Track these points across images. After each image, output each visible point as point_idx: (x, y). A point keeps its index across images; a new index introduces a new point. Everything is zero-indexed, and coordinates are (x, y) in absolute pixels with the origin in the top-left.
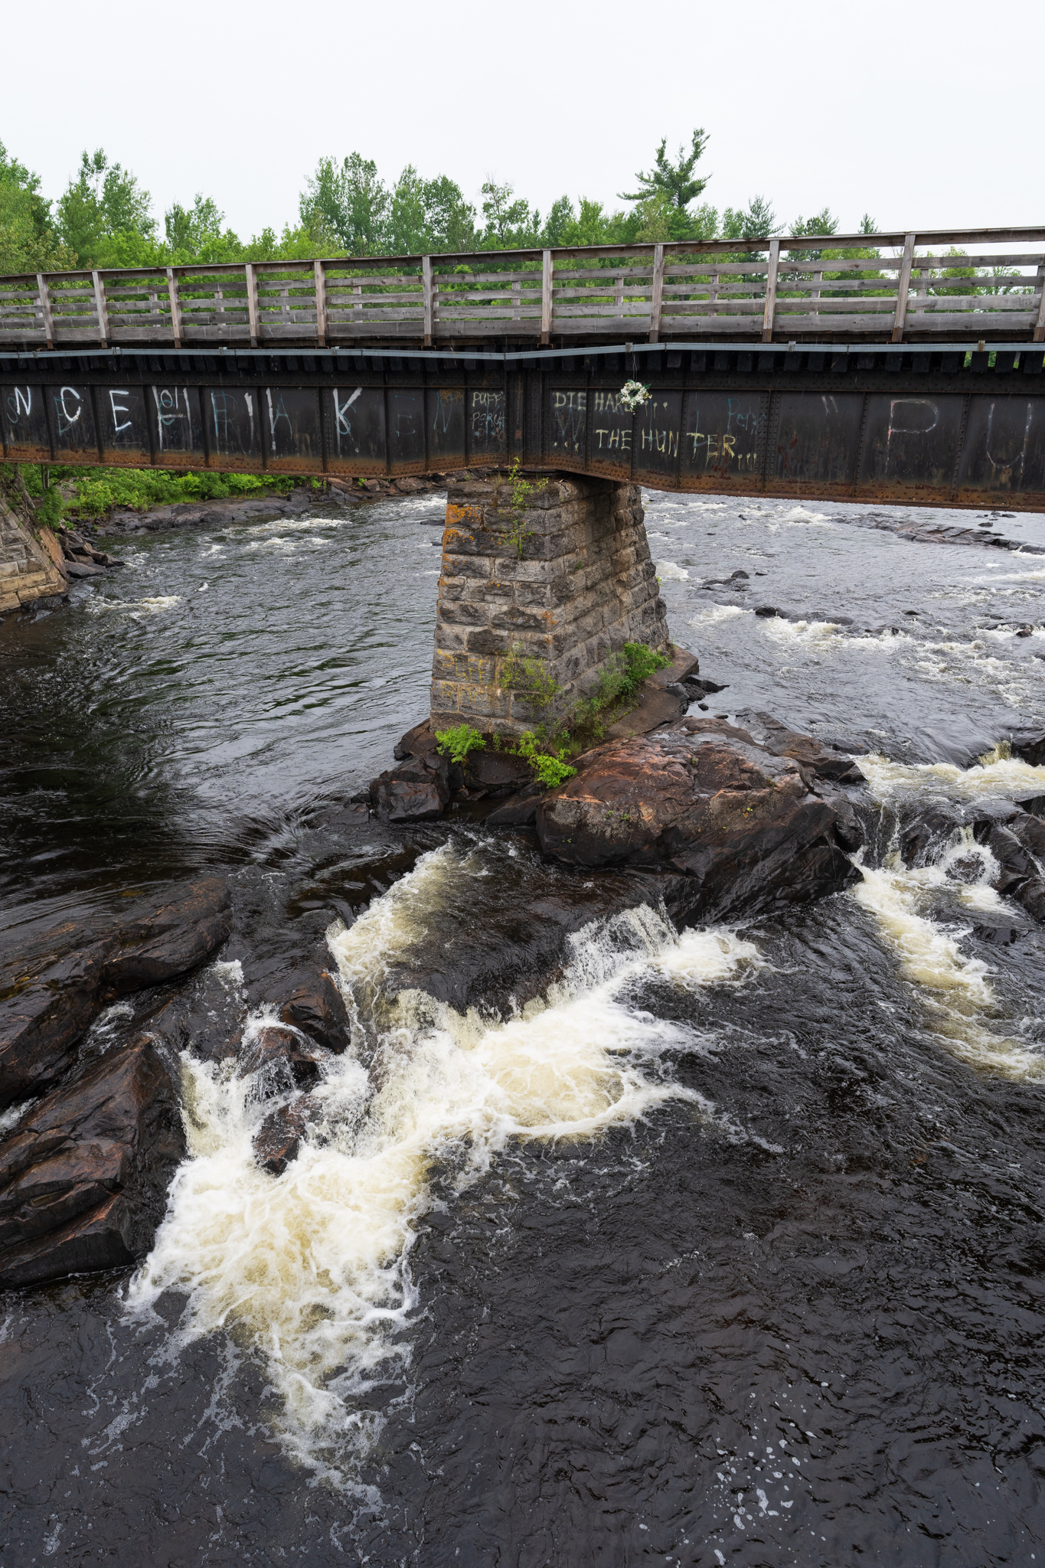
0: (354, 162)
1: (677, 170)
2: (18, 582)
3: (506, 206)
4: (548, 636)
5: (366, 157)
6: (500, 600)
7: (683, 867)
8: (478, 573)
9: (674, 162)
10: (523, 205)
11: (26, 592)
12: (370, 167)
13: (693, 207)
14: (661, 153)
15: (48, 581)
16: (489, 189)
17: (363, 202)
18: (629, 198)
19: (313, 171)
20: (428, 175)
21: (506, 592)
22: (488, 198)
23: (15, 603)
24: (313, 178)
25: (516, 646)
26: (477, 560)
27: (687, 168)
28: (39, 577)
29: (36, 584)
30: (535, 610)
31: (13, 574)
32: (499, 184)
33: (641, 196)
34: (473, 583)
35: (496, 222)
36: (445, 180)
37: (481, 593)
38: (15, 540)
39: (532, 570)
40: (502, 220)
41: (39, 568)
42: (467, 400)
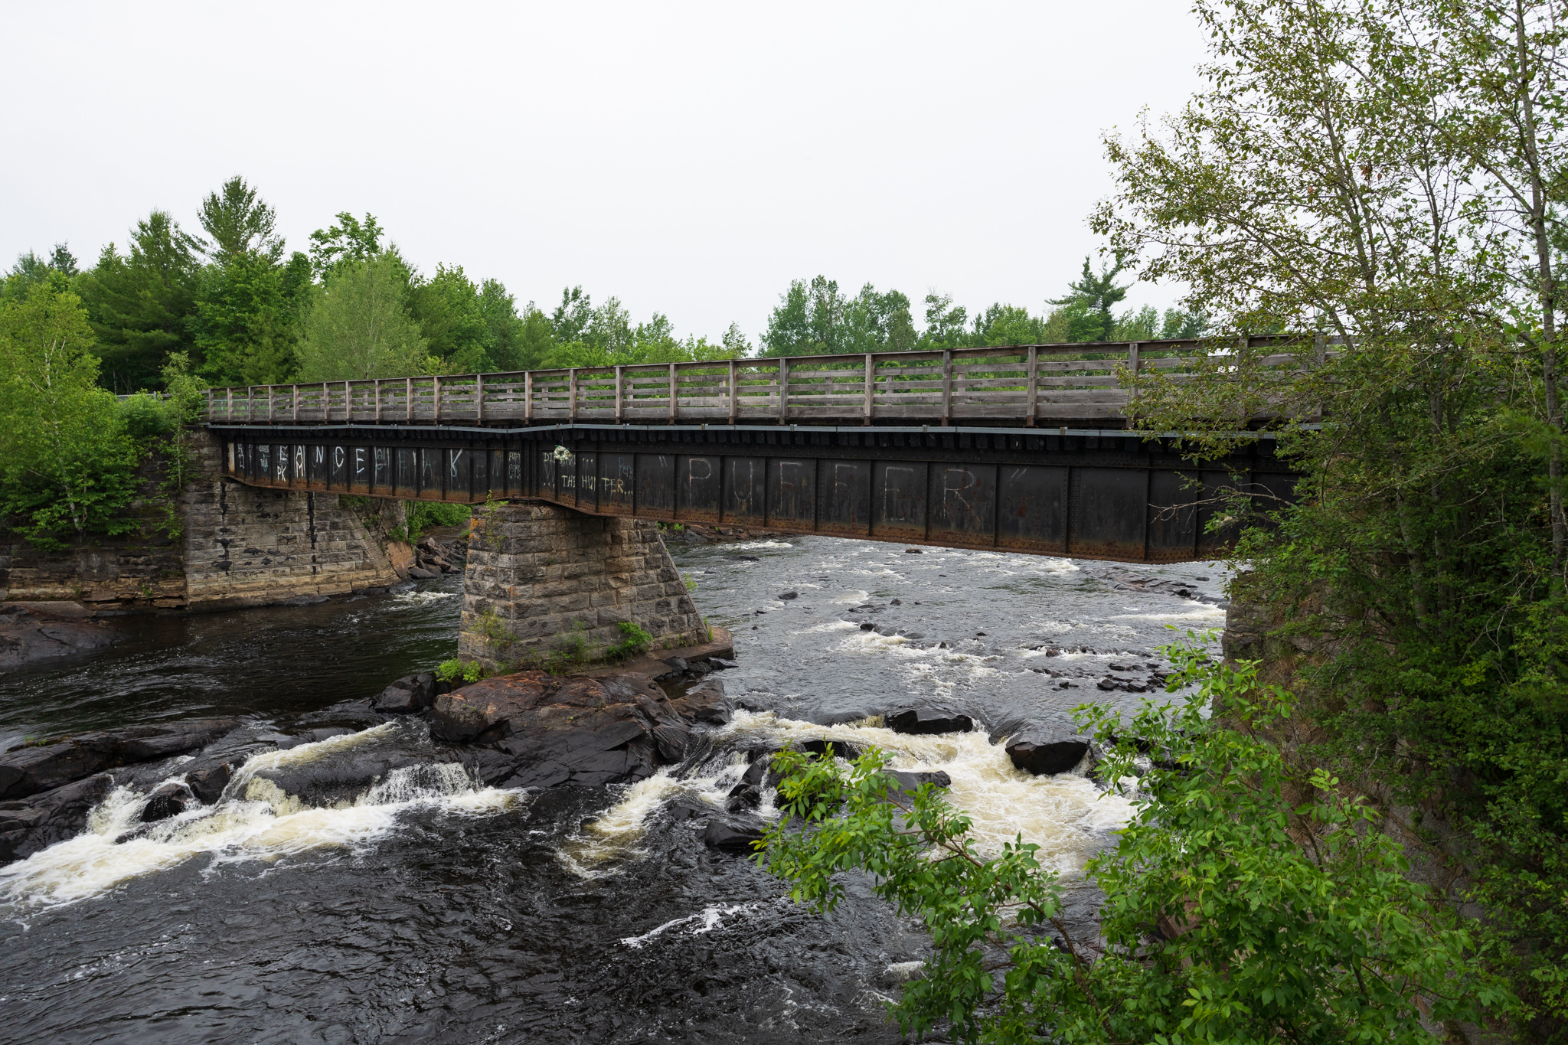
0: (819, 282)
1: (1100, 281)
2: (353, 575)
3: (947, 311)
4: (511, 603)
5: (828, 279)
6: (491, 579)
7: (504, 747)
8: (482, 563)
9: (1098, 275)
10: (962, 311)
11: (358, 583)
12: (833, 286)
13: (1117, 310)
14: (1087, 267)
15: (378, 576)
16: (931, 299)
17: (824, 312)
18: (1055, 303)
19: (785, 289)
20: (882, 290)
21: (493, 574)
22: (931, 306)
23: (349, 590)
24: (786, 295)
25: (496, 609)
26: (481, 553)
27: (1107, 279)
28: (373, 573)
29: (367, 578)
30: (506, 586)
31: (350, 570)
32: (940, 294)
33: (1068, 301)
34: (480, 568)
35: (938, 325)
36: (896, 293)
37: (482, 574)
38: (357, 547)
39: (505, 560)
40: (943, 323)
41: (371, 567)
42: (506, 457)
